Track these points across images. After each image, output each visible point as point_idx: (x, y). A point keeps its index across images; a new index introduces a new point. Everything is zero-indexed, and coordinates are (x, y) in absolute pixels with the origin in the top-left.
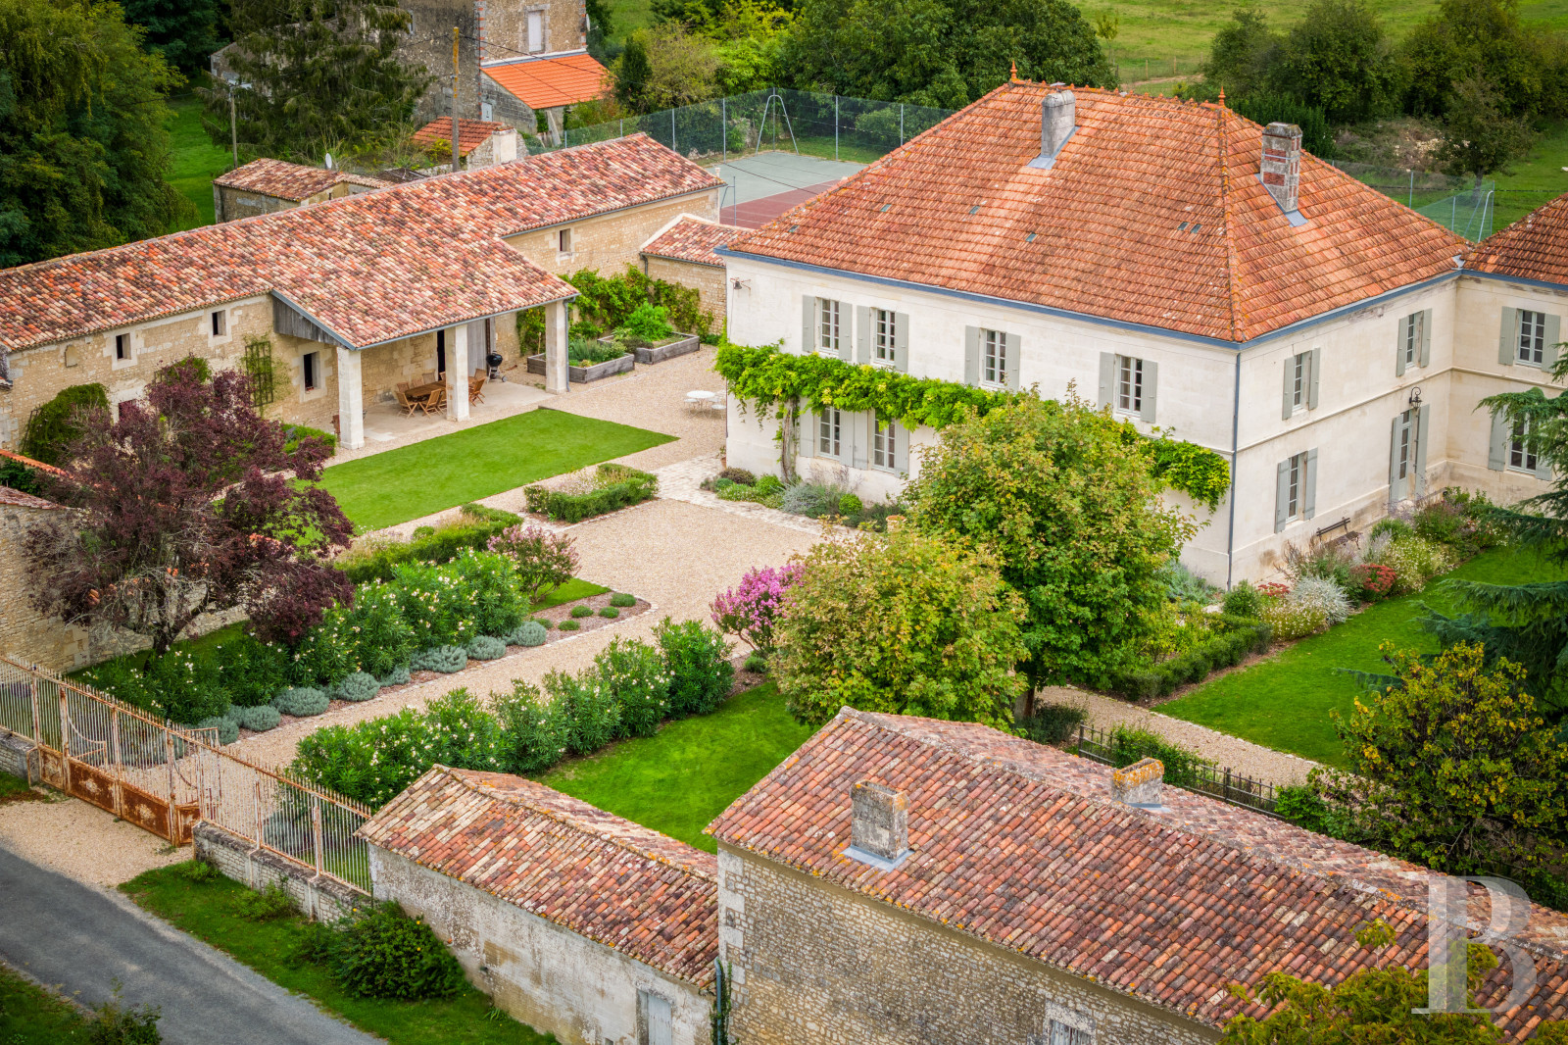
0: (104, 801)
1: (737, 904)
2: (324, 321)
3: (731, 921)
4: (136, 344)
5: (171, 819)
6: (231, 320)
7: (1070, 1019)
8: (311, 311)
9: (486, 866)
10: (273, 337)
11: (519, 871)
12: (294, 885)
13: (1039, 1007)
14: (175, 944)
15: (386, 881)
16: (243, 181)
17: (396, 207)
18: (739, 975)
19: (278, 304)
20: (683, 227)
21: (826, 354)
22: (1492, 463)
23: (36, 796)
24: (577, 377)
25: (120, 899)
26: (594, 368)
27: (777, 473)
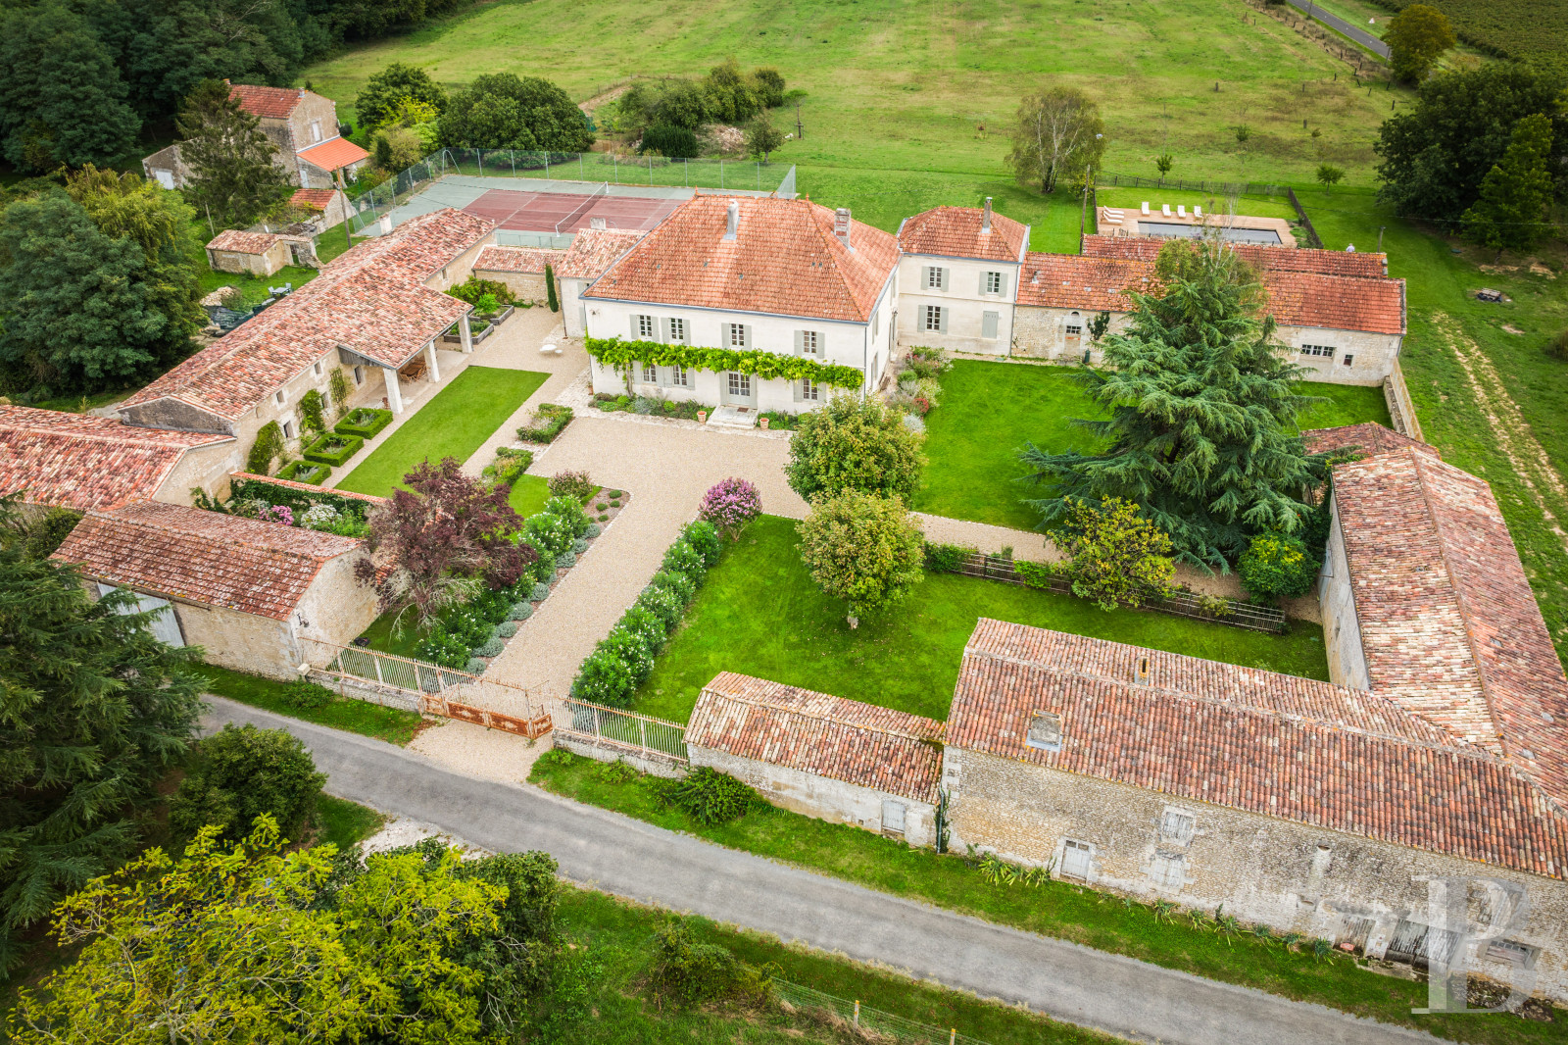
0: (476, 718)
1: (958, 768)
2: (372, 356)
3: (952, 774)
4: (286, 394)
5: (529, 728)
6: (322, 366)
7: (1181, 812)
8: (363, 353)
9: (772, 749)
10: (342, 366)
11: (791, 749)
12: (630, 759)
13: (1160, 807)
14: (589, 816)
15: (697, 757)
16: (223, 245)
17: (367, 278)
18: (955, 795)
19: (341, 350)
20: (488, 252)
21: (645, 339)
22: (920, 329)
23: (430, 724)
24: (475, 342)
25: (533, 790)
26: (479, 336)
27: (624, 393)
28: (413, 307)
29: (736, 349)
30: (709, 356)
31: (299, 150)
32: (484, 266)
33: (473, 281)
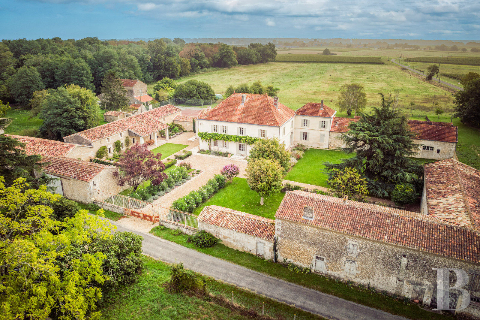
0: (139, 216)
1: (280, 227)
2: (137, 133)
3: (278, 230)
4: (110, 139)
5: (153, 219)
6: (123, 134)
7: (354, 243)
8: (135, 132)
9: (223, 223)
10: (129, 136)
11: (229, 223)
12: (181, 228)
13: (346, 241)
14: (165, 242)
15: (201, 227)
16: (108, 114)
17: (141, 116)
18: (279, 239)
19: (129, 131)
20: (178, 116)
21: (215, 132)
22: (301, 139)
23: (125, 217)
24: (170, 138)
25: (150, 235)
26: (171, 137)
27: (208, 149)
28: (152, 124)
29: (241, 135)
30: (233, 137)
31: (135, 96)
32: (176, 120)
33: (173, 124)
